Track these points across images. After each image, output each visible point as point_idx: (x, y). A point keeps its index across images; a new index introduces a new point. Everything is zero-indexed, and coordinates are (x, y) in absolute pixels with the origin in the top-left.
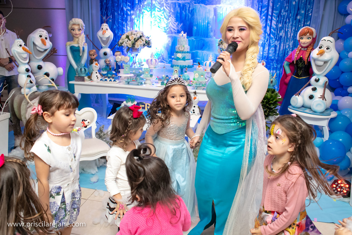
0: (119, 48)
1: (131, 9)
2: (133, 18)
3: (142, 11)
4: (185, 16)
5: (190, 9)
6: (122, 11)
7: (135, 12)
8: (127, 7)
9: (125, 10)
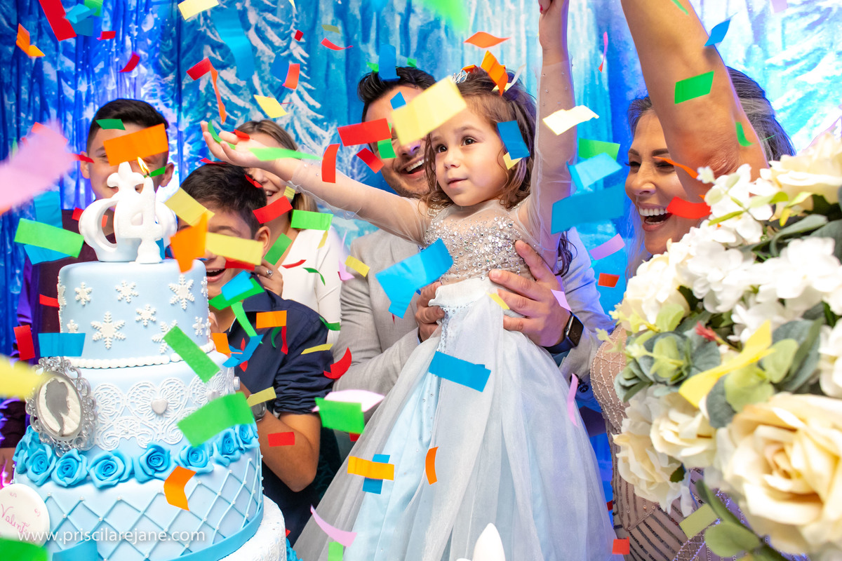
1: (76, 69)
2: (87, 120)
3: (133, 76)
5: (415, 23)
6: (36, 86)
7: (98, 84)
8: (62, 58)
9: (48, 77)
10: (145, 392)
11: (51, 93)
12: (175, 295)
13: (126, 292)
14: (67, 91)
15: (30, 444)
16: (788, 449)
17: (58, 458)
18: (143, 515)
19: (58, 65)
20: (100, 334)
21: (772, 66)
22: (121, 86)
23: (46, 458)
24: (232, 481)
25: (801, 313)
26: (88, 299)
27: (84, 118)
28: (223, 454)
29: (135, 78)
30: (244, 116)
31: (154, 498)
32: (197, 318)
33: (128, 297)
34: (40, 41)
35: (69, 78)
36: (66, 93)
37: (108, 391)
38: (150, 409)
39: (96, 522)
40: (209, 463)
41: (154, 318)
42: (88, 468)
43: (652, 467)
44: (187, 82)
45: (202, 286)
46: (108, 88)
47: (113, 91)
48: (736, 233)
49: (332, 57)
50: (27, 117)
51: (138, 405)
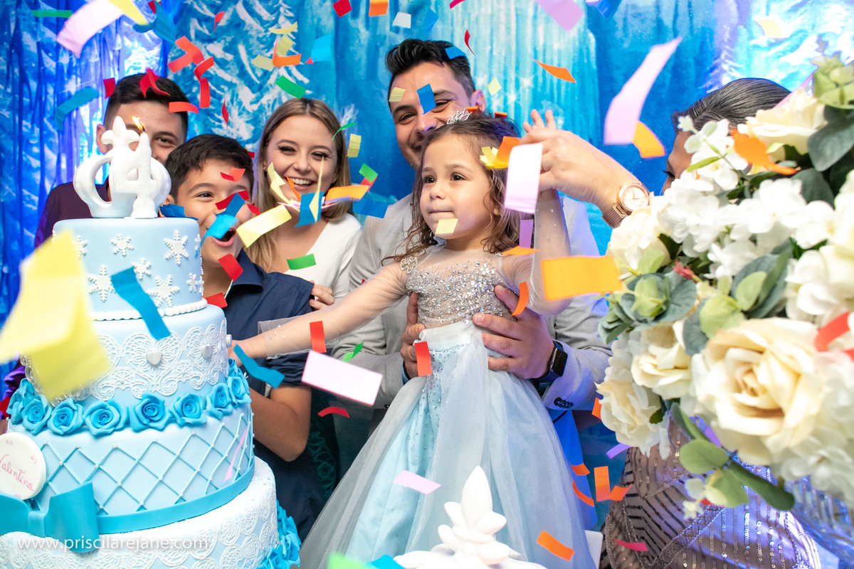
0: (8, 275)
3: (117, 49)
4: (368, 53)
6: (15, 57)
8: (43, 28)
9: (28, 48)
10: (140, 344)
11: (31, 65)
12: (170, 250)
13: (122, 245)
14: (48, 63)
15: (25, 395)
16: (755, 369)
17: (53, 408)
18: (138, 463)
19: (38, 36)
20: (95, 287)
21: (756, 47)
22: (104, 58)
23: (42, 408)
24: (225, 433)
25: (771, 250)
26: (84, 252)
27: (66, 91)
28: (216, 407)
29: (119, 51)
30: (231, 90)
31: (149, 448)
32: (191, 274)
33: (124, 251)
34: (18, 9)
35: (50, 50)
36: (46, 65)
37: (104, 342)
38: (145, 360)
39: (92, 469)
40: (202, 415)
41: (149, 272)
42: (84, 416)
43: (633, 410)
44: (173, 55)
45: (196, 243)
46: (90, 60)
47: (96, 63)
48: (714, 183)
49: (321, 32)
50: (6, 89)
51: (133, 356)
